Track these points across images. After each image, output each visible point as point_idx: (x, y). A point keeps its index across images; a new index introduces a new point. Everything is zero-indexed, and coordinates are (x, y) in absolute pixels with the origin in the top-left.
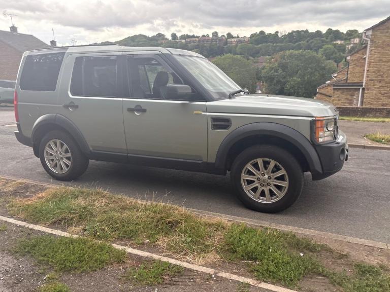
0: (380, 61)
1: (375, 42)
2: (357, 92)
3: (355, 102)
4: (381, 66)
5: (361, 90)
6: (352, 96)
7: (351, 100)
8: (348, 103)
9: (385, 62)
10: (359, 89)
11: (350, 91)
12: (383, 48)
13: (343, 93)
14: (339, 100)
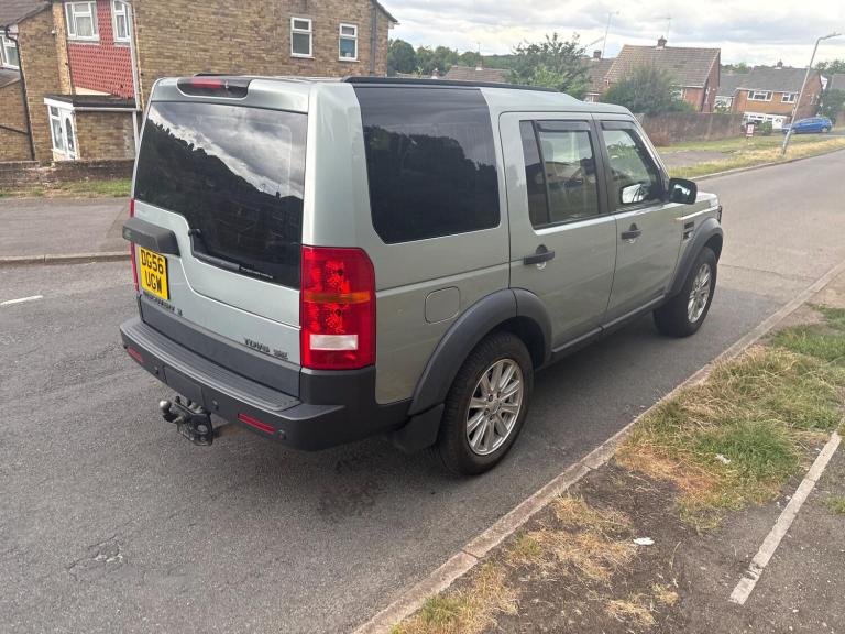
0: (160, 54)
1: (144, 12)
2: (126, 121)
3: (128, 142)
4: (164, 67)
5: (135, 116)
6: (119, 128)
7: (118, 138)
8: (114, 145)
9: (168, 57)
10: (130, 113)
11: (113, 118)
12: (161, 29)
13: (98, 121)
14: (94, 138)
